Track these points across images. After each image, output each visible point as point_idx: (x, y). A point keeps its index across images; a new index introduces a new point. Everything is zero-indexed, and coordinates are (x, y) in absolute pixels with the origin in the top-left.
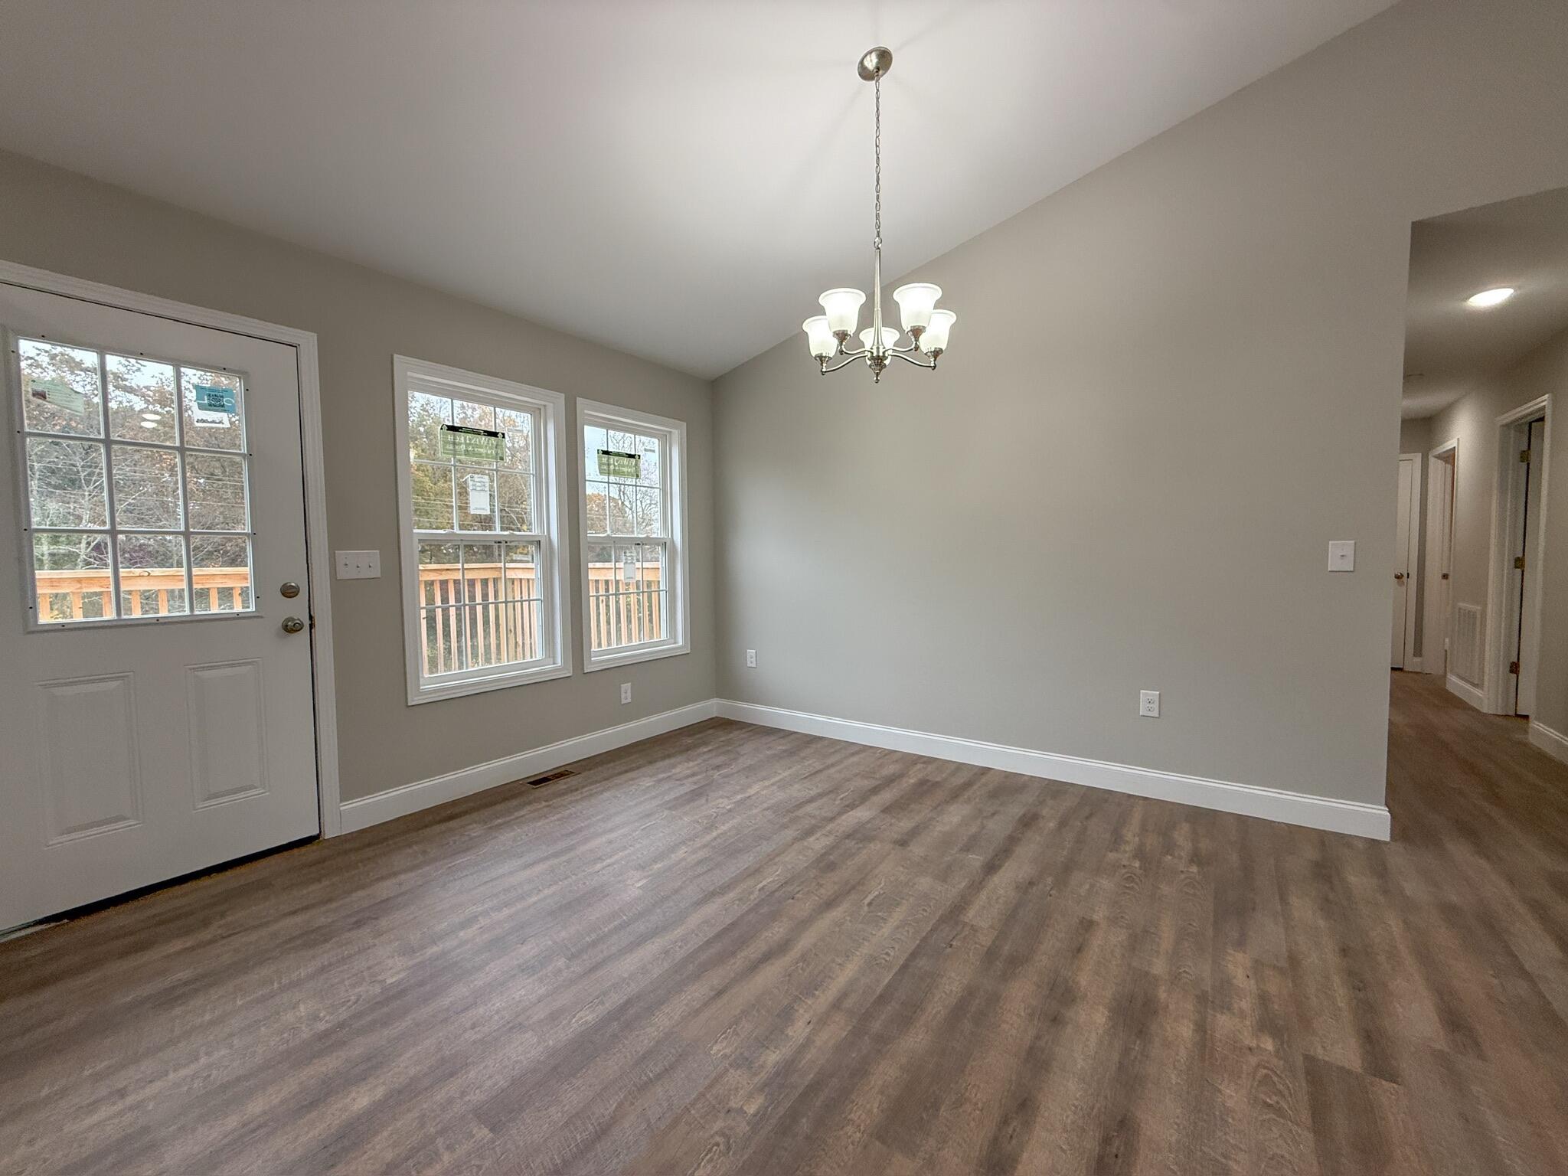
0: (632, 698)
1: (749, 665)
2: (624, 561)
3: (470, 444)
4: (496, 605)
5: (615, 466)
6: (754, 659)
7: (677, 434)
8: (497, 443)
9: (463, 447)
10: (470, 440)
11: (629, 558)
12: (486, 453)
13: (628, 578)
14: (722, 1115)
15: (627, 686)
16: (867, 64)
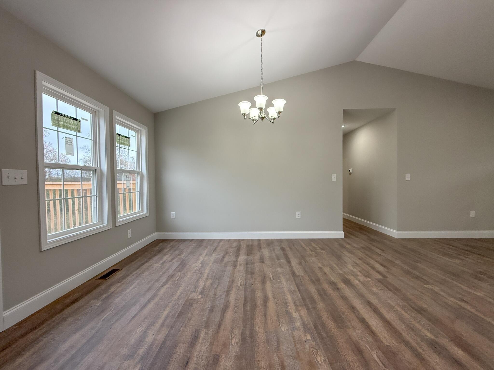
0: (132, 235)
1: (172, 218)
2: (126, 180)
3: (65, 122)
4: (73, 199)
5: (122, 141)
6: (174, 216)
7: (144, 131)
8: (77, 123)
9: (62, 123)
10: (65, 120)
11: (128, 178)
12: (72, 127)
13: (127, 186)
14: (305, 343)
15: (130, 231)
16: (258, 33)
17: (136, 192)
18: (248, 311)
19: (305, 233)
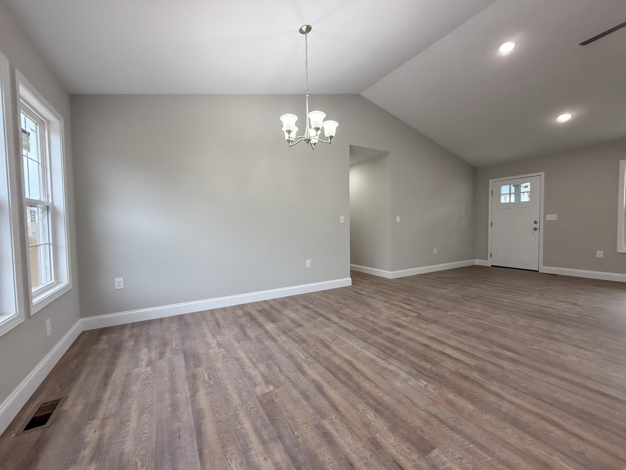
0: (52, 330)
1: (116, 289)
6: (122, 284)
7: (59, 125)
15: (48, 322)
16: (303, 28)
17: (40, 245)
18: (347, 381)
19: (320, 284)
